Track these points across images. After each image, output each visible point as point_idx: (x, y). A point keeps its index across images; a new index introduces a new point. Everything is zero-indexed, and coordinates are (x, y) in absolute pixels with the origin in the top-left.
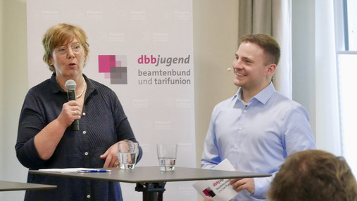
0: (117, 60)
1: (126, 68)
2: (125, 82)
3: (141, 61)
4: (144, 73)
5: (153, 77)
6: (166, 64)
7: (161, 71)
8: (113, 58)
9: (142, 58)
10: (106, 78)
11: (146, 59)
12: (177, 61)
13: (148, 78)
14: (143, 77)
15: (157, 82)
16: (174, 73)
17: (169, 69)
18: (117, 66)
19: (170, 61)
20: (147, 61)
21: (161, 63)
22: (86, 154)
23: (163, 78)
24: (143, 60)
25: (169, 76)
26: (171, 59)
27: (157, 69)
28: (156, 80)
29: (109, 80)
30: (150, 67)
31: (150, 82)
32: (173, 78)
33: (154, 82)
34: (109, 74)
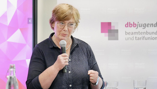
0: (112, 25)
1: (118, 30)
2: (117, 39)
3: (127, 26)
4: (129, 33)
5: (135, 36)
6: (142, 27)
7: (139, 32)
8: (109, 24)
9: (128, 24)
10: (105, 36)
11: (130, 24)
12: (150, 26)
13: (131, 36)
14: (128, 36)
15: (137, 39)
16: (147, 33)
17: (144, 30)
18: (112, 28)
19: (145, 26)
20: (131, 25)
21: (140, 26)
22: (71, 86)
23: (140, 36)
24: (128, 25)
25: (144, 35)
26: (146, 24)
27: (137, 31)
28: (136, 38)
29: (107, 38)
30: (133, 29)
31: (132, 39)
32: (146, 36)
33: (135, 38)
34: (107, 34)
